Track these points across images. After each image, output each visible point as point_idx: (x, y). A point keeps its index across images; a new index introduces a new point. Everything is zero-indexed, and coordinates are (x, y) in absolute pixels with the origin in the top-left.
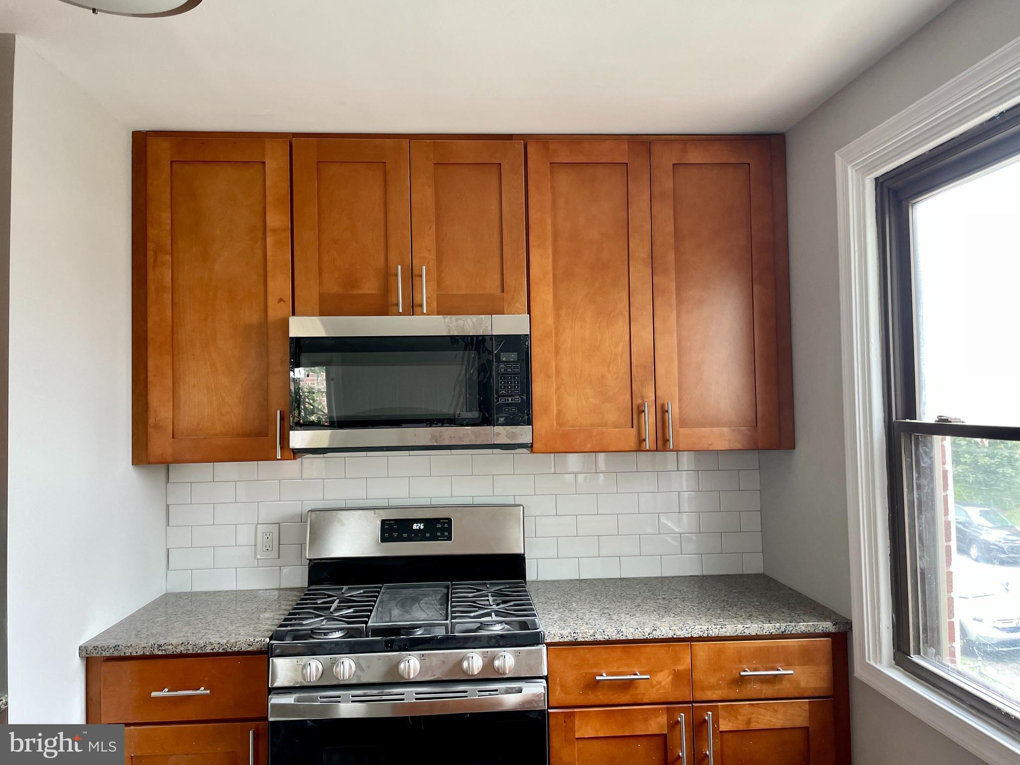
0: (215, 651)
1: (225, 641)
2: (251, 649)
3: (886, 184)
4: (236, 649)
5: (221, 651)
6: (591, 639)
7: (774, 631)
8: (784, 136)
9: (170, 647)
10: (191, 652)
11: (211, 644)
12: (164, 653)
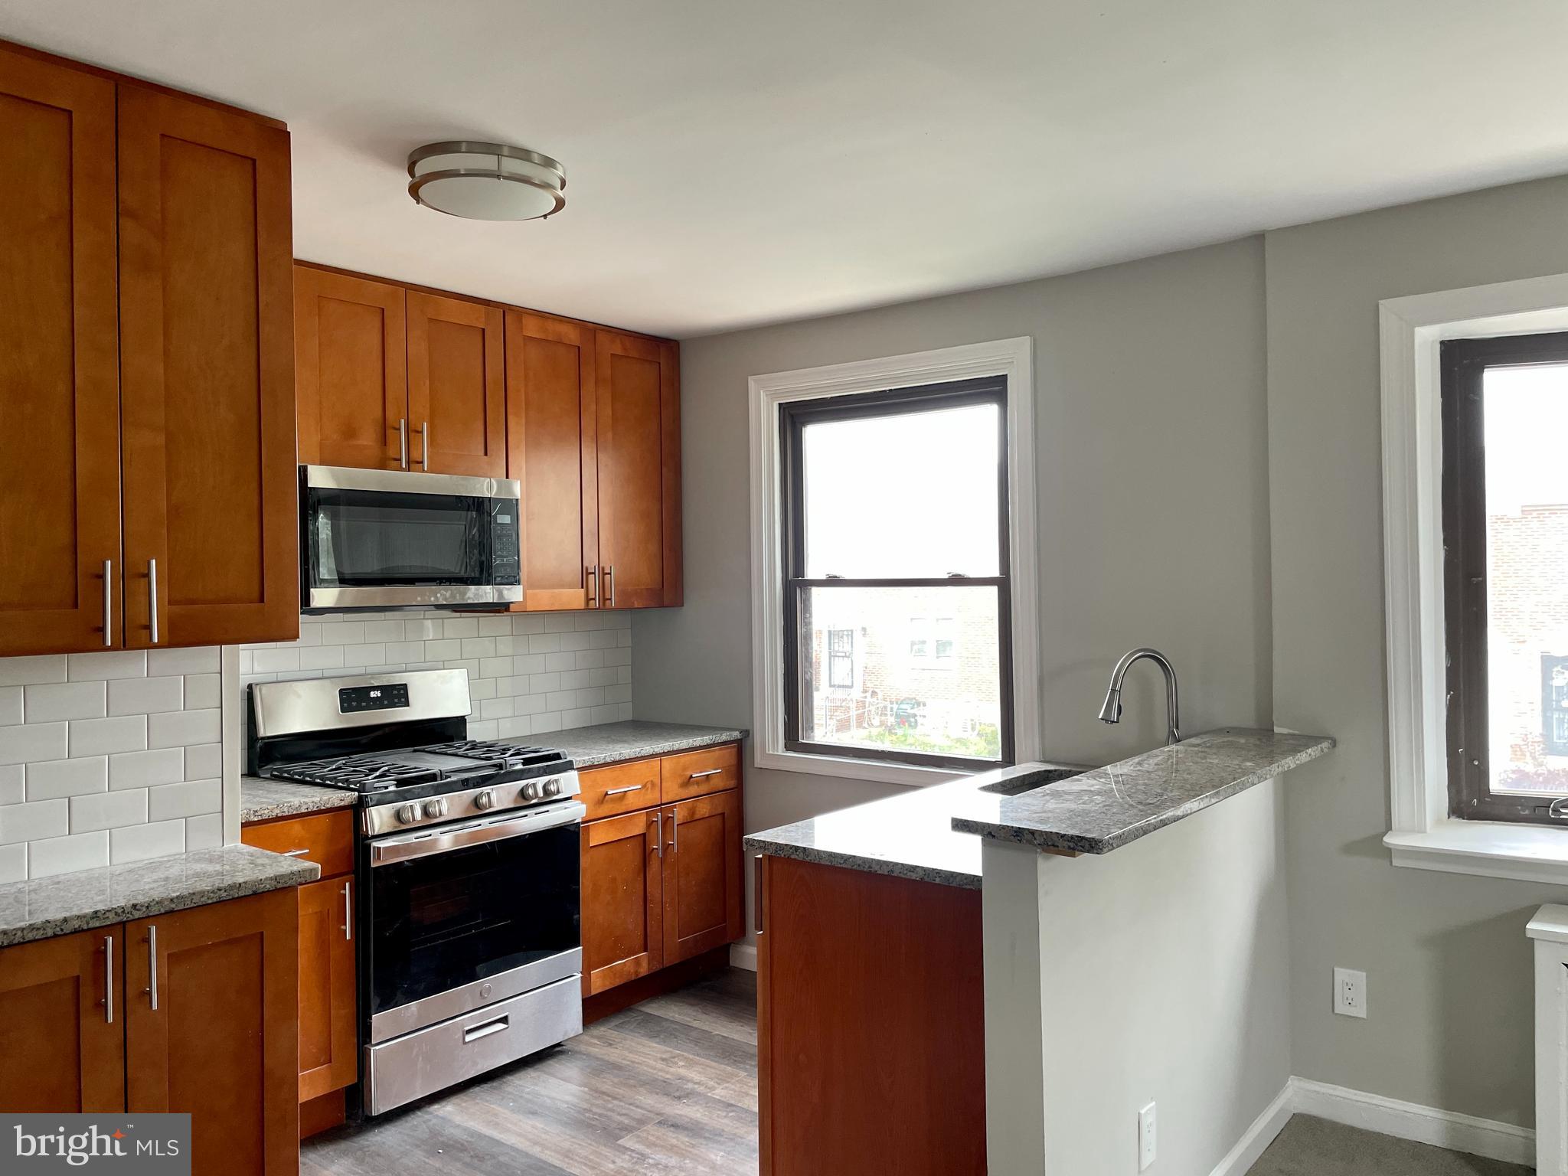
0: (309, 810)
1: (319, 799)
2: (342, 804)
3: (787, 411)
4: (329, 806)
5: (315, 809)
6: (603, 762)
7: (709, 742)
8: (679, 343)
9: (266, 812)
10: (287, 814)
11: (306, 803)
12: (260, 818)
